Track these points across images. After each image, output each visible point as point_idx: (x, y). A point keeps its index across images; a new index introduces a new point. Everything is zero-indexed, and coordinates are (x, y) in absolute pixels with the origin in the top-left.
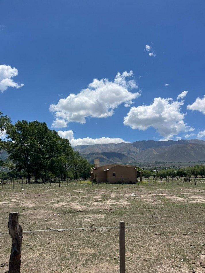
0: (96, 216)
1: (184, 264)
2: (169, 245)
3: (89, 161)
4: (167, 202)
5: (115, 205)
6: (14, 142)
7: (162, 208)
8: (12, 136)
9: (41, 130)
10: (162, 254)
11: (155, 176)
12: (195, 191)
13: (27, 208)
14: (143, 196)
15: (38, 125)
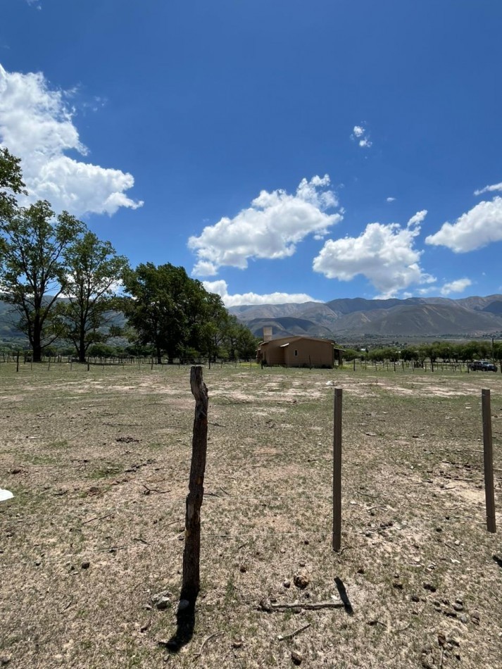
0: (273, 410)
1: (414, 472)
2: (390, 449)
3: (253, 331)
4: (385, 394)
5: (301, 396)
6: (135, 298)
7: (377, 402)
8: (132, 289)
9: (176, 279)
10: (380, 458)
11: (362, 359)
12: (433, 380)
13: (166, 395)
14: (345, 385)
15: (172, 271)
